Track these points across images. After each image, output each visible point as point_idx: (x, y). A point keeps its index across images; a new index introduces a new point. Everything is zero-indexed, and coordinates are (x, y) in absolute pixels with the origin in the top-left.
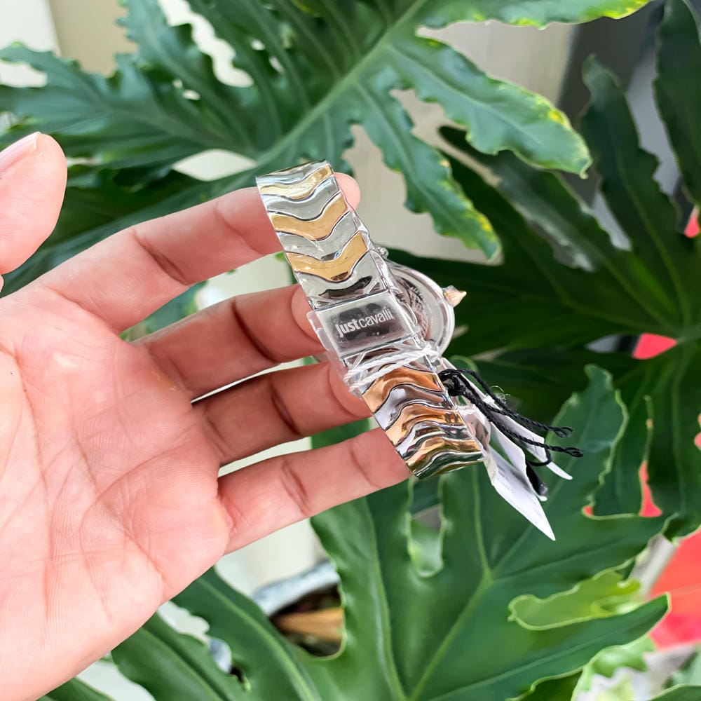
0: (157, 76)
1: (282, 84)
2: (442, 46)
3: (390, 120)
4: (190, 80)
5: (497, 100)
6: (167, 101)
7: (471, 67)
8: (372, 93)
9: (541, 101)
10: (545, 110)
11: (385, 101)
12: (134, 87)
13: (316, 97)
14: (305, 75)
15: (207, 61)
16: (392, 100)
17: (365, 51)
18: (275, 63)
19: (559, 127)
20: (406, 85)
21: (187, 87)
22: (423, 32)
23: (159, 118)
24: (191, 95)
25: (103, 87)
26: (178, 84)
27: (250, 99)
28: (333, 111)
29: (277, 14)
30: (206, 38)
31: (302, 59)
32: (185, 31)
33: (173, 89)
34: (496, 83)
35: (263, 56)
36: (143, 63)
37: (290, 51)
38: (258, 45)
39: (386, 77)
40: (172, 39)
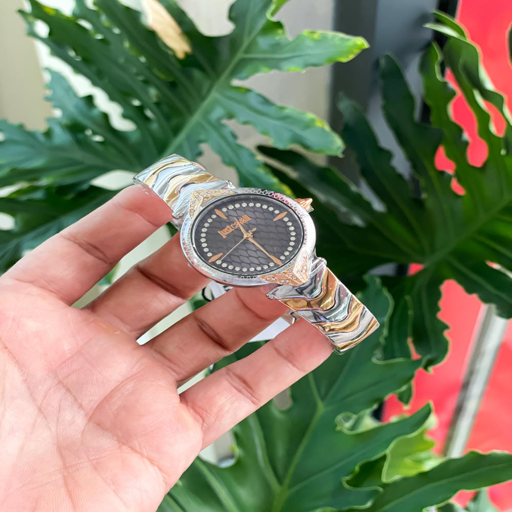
0: (75, 128)
1: (155, 126)
2: (248, 91)
3: (223, 138)
4: (97, 129)
5: (285, 118)
6: (83, 143)
7: (266, 101)
8: (210, 123)
9: (310, 116)
10: (313, 121)
11: (218, 127)
12: (61, 137)
13: (176, 131)
14: (168, 118)
15: (105, 116)
16: (223, 126)
17: (203, 99)
18: (149, 113)
19: (323, 130)
20: (230, 116)
21: (95, 133)
22: (236, 82)
23: (79, 155)
24: (98, 138)
25: (42, 139)
26: (89, 132)
27: (135, 138)
28: (188, 138)
29: (146, 82)
30: (103, 102)
31: (165, 108)
32: (89, 99)
33: (86, 136)
34: (282, 108)
35: (140, 109)
36: (65, 121)
37: (158, 104)
38: (136, 103)
39: (218, 112)
40: (82, 104)
